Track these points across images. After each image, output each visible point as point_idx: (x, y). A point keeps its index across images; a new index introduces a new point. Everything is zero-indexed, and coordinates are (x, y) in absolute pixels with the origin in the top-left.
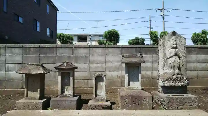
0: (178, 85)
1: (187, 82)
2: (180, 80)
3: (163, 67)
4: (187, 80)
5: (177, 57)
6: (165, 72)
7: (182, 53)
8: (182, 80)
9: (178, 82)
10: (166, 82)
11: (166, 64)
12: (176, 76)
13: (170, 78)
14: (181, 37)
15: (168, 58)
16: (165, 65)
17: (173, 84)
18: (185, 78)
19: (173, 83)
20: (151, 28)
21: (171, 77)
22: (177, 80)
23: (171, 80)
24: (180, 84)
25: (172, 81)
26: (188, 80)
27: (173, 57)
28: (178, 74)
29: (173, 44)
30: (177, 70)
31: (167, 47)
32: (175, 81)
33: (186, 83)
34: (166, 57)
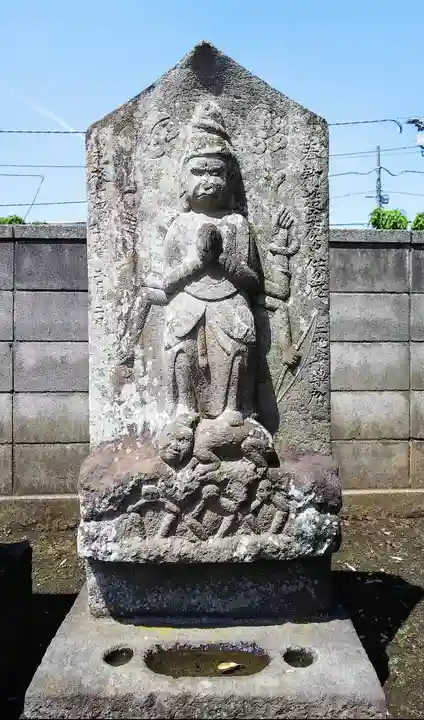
0: (224, 557)
1: (309, 529)
2: (244, 506)
3: (120, 381)
4: (312, 503)
5: (225, 287)
6: (131, 428)
7: (289, 256)
8: (267, 501)
9: (227, 521)
10: (109, 527)
11: (138, 352)
12: (201, 467)
13: (145, 488)
14: (277, 105)
15: (161, 294)
16: (129, 361)
17: (180, 546)
18: (298, 485)
19: (171, 531)
20: (382, 200)
21: (153, 481)
22: (213, 503)
23: (155, 505)
24: (244, 546)
25: (167, 518)
26: (322, 508)
27: (194, 287)
28: (228, 450)
29: (194, 163)
30: (228, 410)
31: (147, 197)
32: (189, 519)
33: (300, 536)
34: (143, 292)
